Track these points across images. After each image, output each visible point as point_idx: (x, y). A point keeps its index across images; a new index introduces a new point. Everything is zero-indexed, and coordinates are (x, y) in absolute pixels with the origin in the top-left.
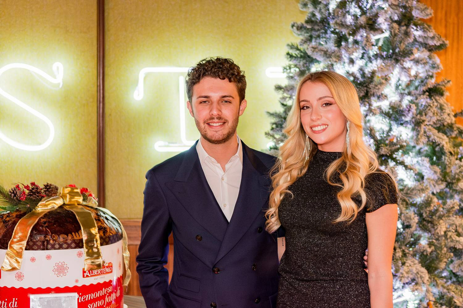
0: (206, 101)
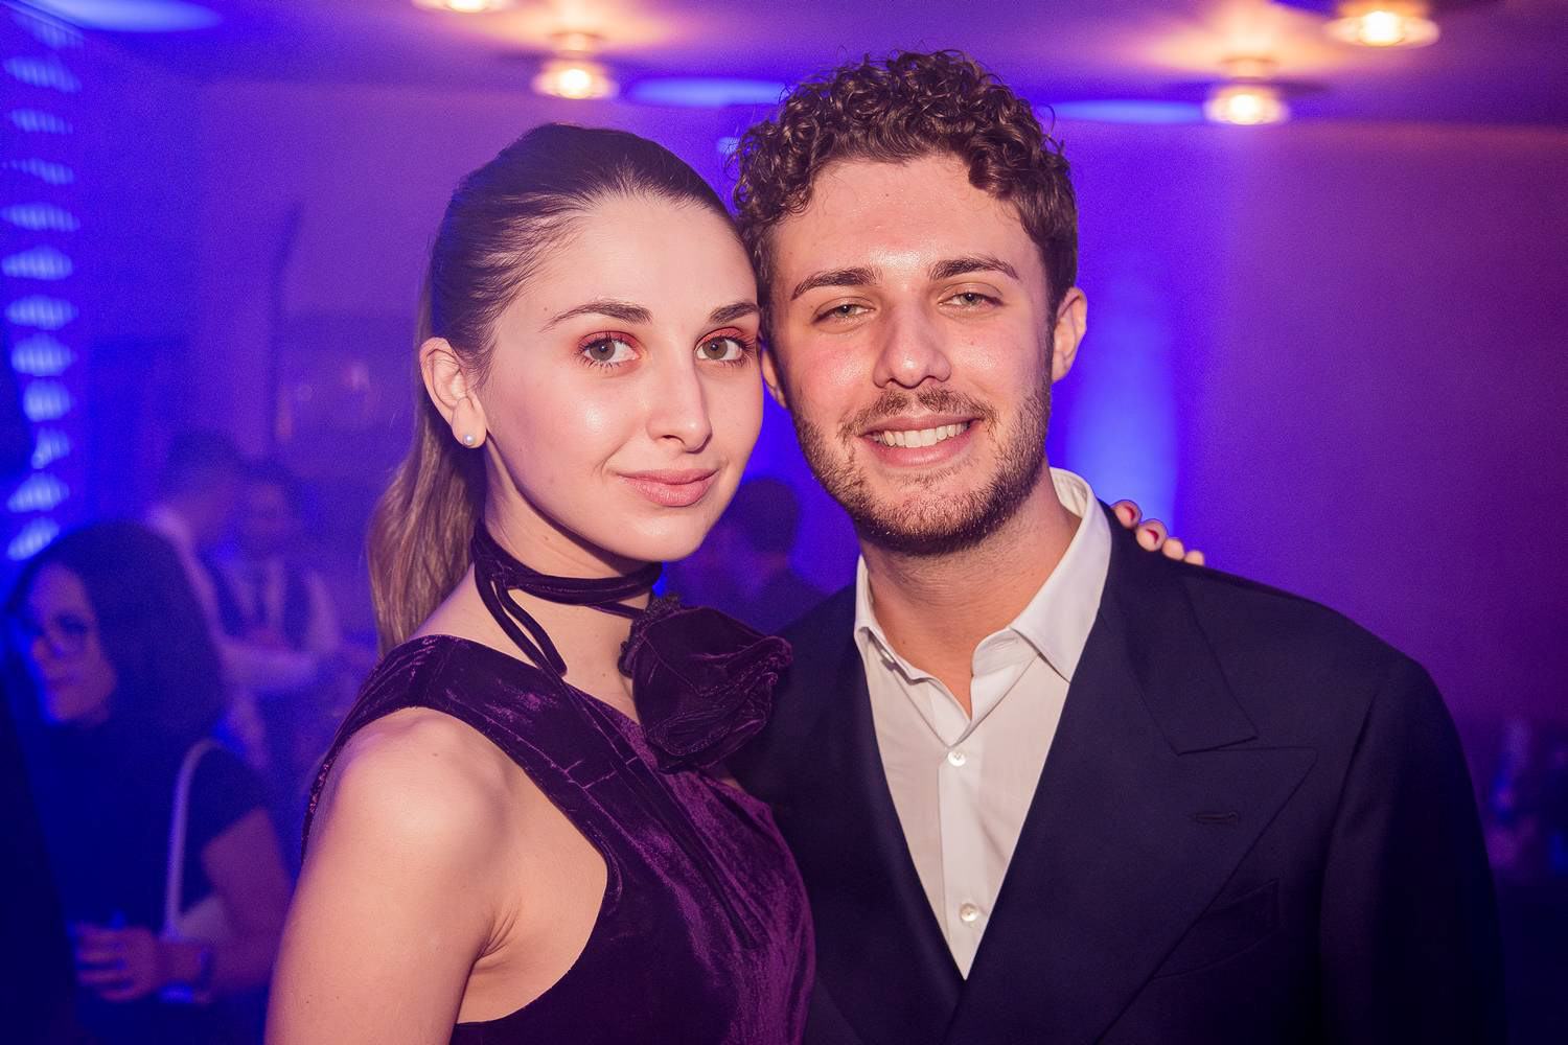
0: (849, 306)
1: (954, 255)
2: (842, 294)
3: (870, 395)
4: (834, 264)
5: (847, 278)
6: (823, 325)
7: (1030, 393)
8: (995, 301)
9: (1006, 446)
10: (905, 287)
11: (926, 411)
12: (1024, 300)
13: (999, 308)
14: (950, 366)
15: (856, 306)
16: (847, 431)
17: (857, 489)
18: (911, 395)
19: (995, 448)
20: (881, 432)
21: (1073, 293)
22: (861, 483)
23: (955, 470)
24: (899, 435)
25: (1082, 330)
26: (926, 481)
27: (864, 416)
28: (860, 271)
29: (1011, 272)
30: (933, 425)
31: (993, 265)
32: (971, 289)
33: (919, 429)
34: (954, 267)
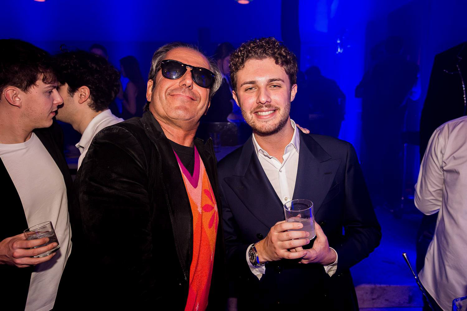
2: (250, 86)
4: (249, 80)
5: (251, 83)
7: (287, 104)
8: (280, 87)
9: (282, 114)
10: (262, 84)
11: (267, 108)
12: (285, 87)
14: (271, 100)
15: (253, 88)
16: (251, 112)
18: (264, 105)
19: (280, 115)
20: (258, 112)
22: (254, 122)
23: (272, 120)
24: (261, 113)
25: (296, 92)
26: (266, 122)
27: (255, 109)
28: (254, 81)
29: (283, 81)
30: (268, 111)
32: (275, 84)
33: (265, 112)
34: (272, 80)
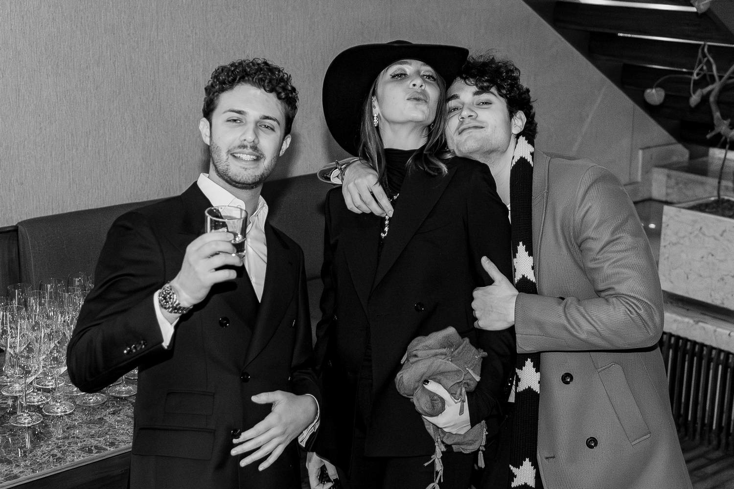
1: (267, 115)
2: (235, 116)
3: (237, 143)
4: (237, 108)
5: (239, 112)
6: (229, 123)
7: (275, 156)
8: (273, 129)
11: (251, 151)
12: (279, 132)
13: (273, 132)
14: (259, 141)
15: (237, 120)
16: (228, 152)
17: (226, 167)
18: (248, 145)
21: (289, 135)
24: (242, 155)
25: (288, 146)
26: (246, 169)
27: (235, 148)
28: (243, 112)
29: (279, 123)
30: (250, 154)
31: (275, 120)
32: (267, 125)
33: (247, 155)
34: (267, 118)
